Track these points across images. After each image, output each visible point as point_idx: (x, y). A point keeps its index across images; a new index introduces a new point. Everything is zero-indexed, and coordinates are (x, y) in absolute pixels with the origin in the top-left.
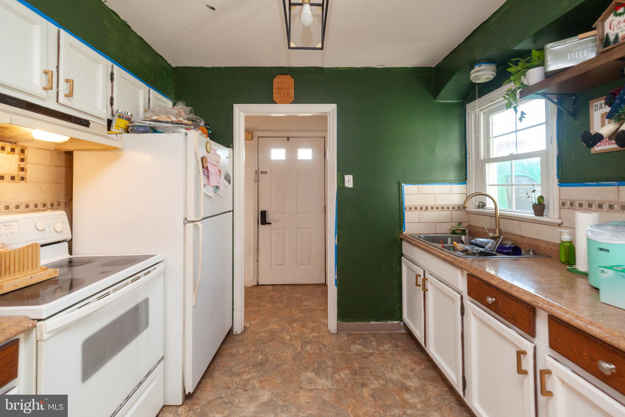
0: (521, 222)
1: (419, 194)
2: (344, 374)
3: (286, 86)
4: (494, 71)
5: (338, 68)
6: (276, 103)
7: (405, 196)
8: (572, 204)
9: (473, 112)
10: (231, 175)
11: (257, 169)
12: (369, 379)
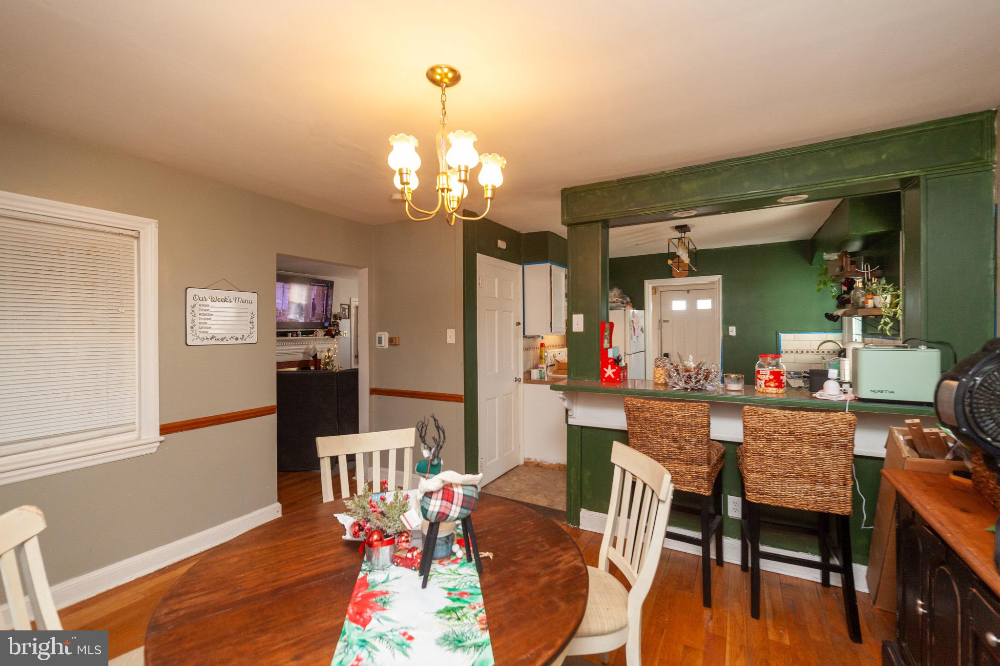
1: (795, 341)
6: (674, 277)
7: (782, 342)
10: (644, 327)
11: (659, 319)
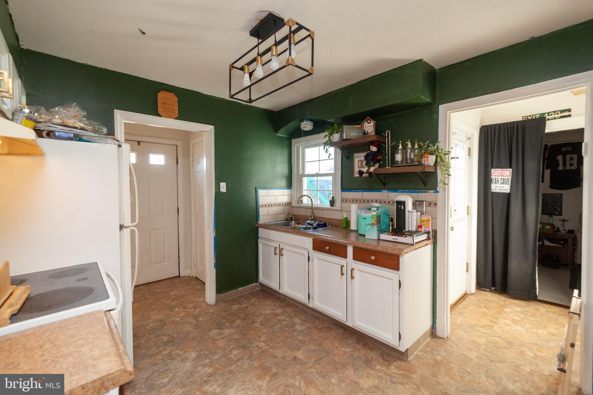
0: (324, 210)
1: (267, 196)
2: (238, 322)
3: (170, 102)
4: (312, 126)
5: (215, 96)
6: (161, 116)
7: (260, 197)
8: (346, 200)
9: (296, 145)
12: (255, 319)
